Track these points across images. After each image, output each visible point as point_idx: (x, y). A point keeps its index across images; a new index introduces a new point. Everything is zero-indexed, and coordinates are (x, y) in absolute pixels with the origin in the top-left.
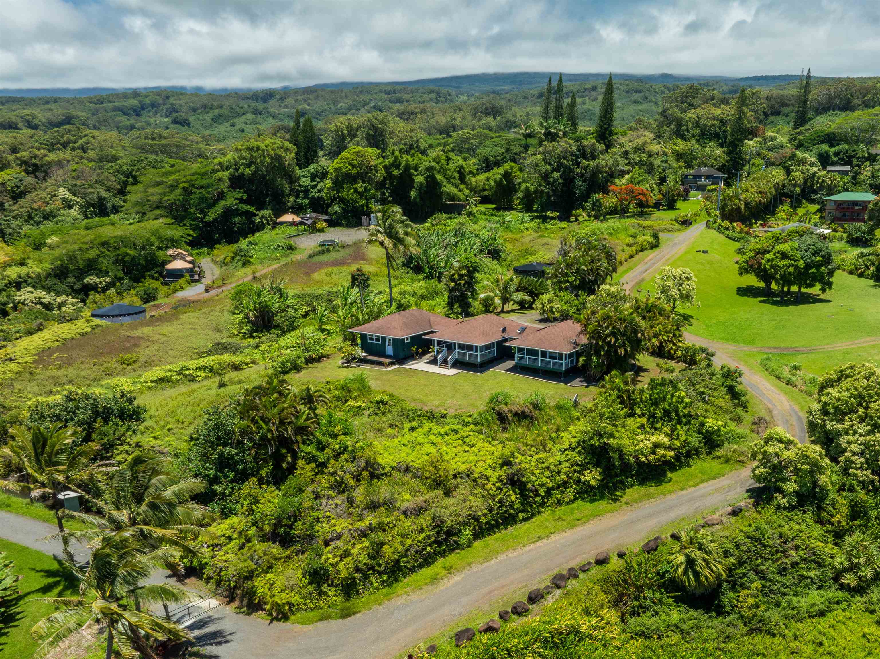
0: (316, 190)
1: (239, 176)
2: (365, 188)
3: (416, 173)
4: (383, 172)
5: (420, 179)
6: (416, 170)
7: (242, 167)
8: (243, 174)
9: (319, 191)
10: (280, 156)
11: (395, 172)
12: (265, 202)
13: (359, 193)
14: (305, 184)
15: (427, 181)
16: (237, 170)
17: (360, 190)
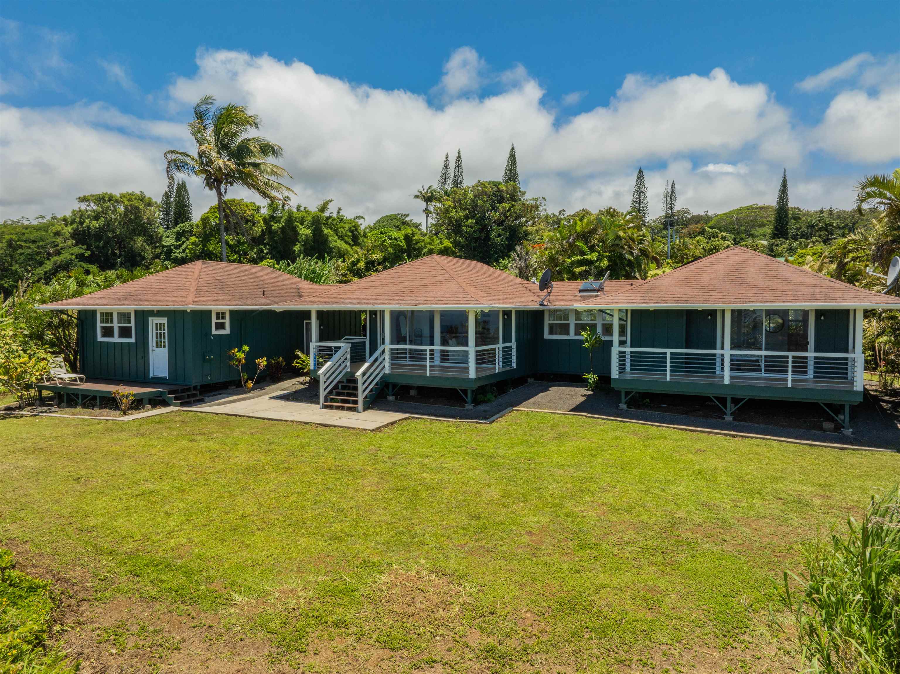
0: (181, 250)
1: (84, 231)
2: (239, 241)
3: (300, 226)
4: (262, 223)
5: (305, 231)
6: (302, 224)
7: (87, 221)
8: (89, 228)
9: (184, 251)
10: (137, 208)
11: (275, 227)
12: (117, 263)
13: (230, 246)
14: (168, 244)
15: (314, 235)
16: (81, 223)
17: (231, 243)
